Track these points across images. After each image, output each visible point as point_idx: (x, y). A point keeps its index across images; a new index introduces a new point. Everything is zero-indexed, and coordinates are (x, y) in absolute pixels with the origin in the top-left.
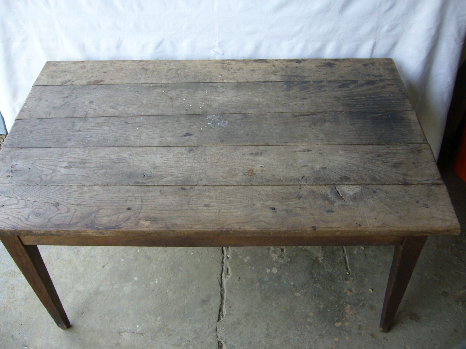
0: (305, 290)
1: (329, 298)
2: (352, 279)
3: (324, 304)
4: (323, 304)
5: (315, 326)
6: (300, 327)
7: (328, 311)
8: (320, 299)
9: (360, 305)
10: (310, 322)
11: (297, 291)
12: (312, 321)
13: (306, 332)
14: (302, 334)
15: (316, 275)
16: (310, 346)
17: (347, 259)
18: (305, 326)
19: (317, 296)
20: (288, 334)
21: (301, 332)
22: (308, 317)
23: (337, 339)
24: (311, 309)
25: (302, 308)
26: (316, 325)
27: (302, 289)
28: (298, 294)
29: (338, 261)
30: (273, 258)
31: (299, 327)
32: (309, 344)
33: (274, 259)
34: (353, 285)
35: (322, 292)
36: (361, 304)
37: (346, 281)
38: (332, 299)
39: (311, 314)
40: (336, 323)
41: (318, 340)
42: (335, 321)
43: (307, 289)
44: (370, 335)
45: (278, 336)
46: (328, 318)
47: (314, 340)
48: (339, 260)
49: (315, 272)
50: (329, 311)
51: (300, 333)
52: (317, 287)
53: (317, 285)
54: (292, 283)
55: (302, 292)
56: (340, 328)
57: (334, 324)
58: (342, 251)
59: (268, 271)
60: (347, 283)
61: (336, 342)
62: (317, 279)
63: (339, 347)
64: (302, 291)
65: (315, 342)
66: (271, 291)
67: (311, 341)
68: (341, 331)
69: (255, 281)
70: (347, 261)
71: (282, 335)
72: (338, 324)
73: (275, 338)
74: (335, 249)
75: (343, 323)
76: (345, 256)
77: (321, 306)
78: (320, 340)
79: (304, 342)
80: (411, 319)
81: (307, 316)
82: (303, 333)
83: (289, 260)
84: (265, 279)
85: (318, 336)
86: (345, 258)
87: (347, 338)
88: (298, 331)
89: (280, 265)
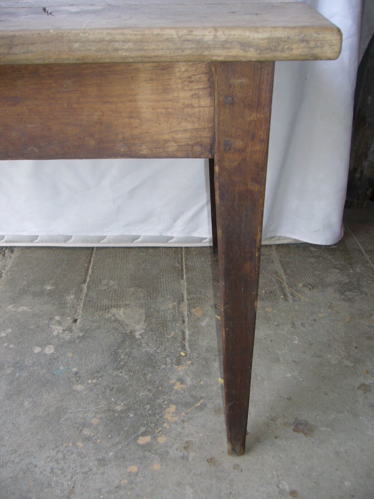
0: (95, 381)
1: (138, 394)
2: (189, 362)
3: (125, 405)
4: (122, 404)
5: (95, 443)
6: (64, 445)
7: (129, 415)
8: (120, 395)
9: (196, 405)
10: (88, 435)
11: (80, 381)
12: (92, 435)
13: (74, 455)
14: (64, 458)
15: (122, 357)
16: (74, 482)
17: (187, 333)
18: (74, 443)
19: (114, 390)
20: (35, 457)
21: (64, 455)
22: (87, 427)
23: (134, 469)
24: (96, 413)
25: (79, 411)
26: (99, 441)
27: (89, 379)
28: (79, 387)
29: (169, 337)
30: (54, 331)
31: (62, 444)
32: (72, 477)
33: (55, 333)
34: (189, 372)
35: (127, 384)
36: (199, 404)
37: (177, 367)
38: (142, 396)
39: (95, 421)
40: (141, 438)
41: (95, 469)
42: (140, 433)
43: (100, 379)
44: (207, 460)
45: (13, 461)
46: (126, 429)
47: (86, 469)
48: (172, 334)
49: (123, 352)
50: (132, 415)
51: (60, 455)
52: (119, 376)
53: (121, 372)
54: (75, 370)
55: (88, 384)
56: (146, 447)
57: (136, 438)
58: (181, 322)
59: (37, 350)
60: (179, 369)
61: (130, 474)
62: (122, 363)
63: (133, 485)
64: (90, 381)
65: (86, 473)
66: (29, 382)
67: (78, 471)
68: (147, 452)
69: (6, 366)
70: (187, 337)
71: (22, 460)
72: (143, 440)
73: (6, 464)
74: (169, 319)
75: (154, 438)
76: (185, 328)
77: (118, 408)
78: (98, 470)
79: (62, 474)
80: (294, 430)
81: (84, 425)
82: (67, 457)
83: (81, 335)
84: (26, 363)
85: (96, 462)
86: (183, 333)
87: (156, 466)
88: (58, 452)
89: (63, 342)
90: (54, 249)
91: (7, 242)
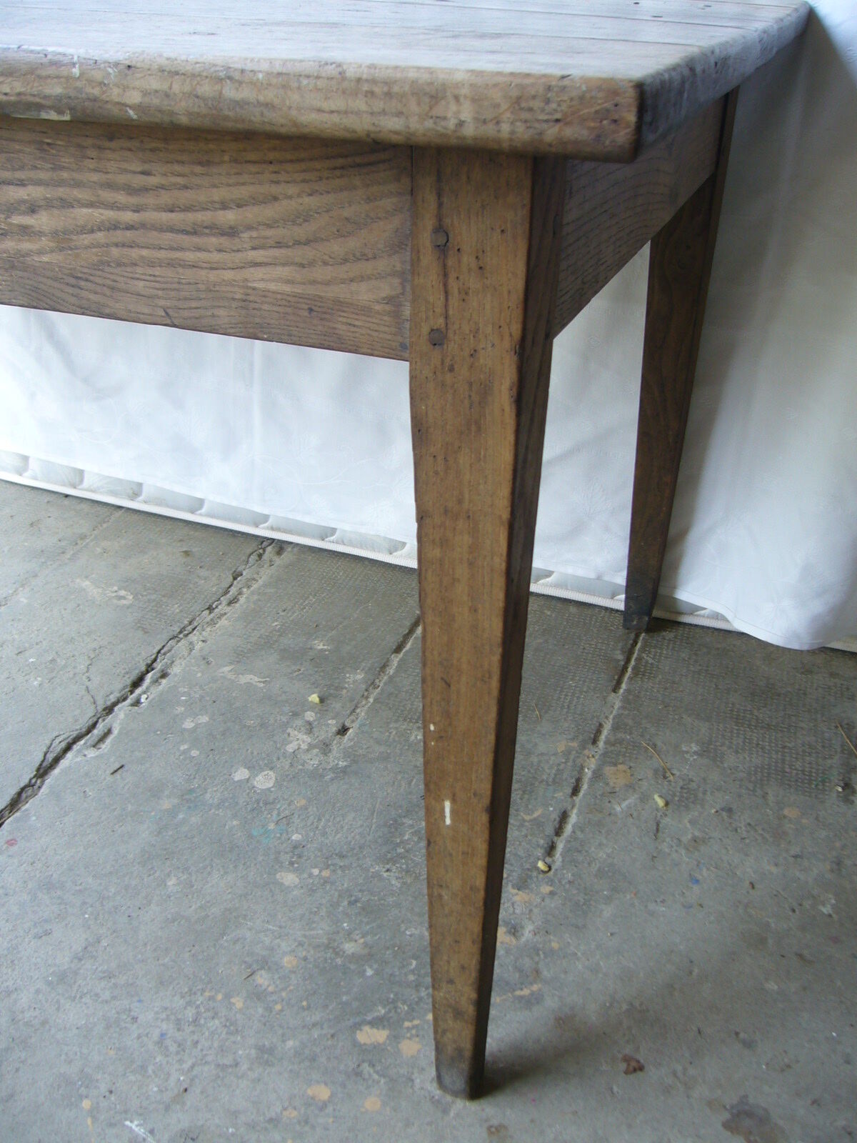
0: (326, 873)
1: (403, 929)
2: (546, 889)
3: (366, 945)
4: (362, 940)
5: (269, 1009)
6: (207, 994)
7: (365, 971)
8: (365, 920)
9: (518, 993)
10: (264, 988)
11: (296, 865)
12: (271, 989)
13: (217, 1022)
14: (195, 1021)
15: (406, 837)
16: (192, 1080)
17: (573, 818)
18: (228, 996)
19: (359, 905)
20: (140, 1001)
21: (198, 1013)
22: (269, 968)
23: (323, 1093)
24: (301, 944)
25: (268, 930)
26: (278, 1007)
27: (316, 867)
28: (289, 878)
29: (527, 818)
30: (291, 742)
31: (203, 991)
32: (192, 1067)
33: (290, 748)
34: (536, 911)
35: (391, 900)
36: (526, 992)
37: (515, 891)
38: (411, 936)
39: (288, 961)
40: (367, 1028)
41: (245, 1067)
42: (369, 1018)
43: (339, 872)
44: (489, 1128)
45: (97, 995)
46: (344, 998)
47: (228, 1060)
48: (536, 815)
49: (412, 826)
50: (369, 972)
51: (190, 1013)
52: (381, 878)
53: (388, 870)
54: (296, 837)
55: (311, 875)
56: (372, 1054)
57: (357, 1026)
58: (569, 791)
59: (241, 774)
60: (517, 898)
61: (310, 1102)
62: (400, 850)
63: (307, 1128)
64: (316, 872)
65: (223, 1067)
66: (196, 840)
67: (209, 1058)
68: (366, 1065)
69: (167, 793)
70: (568, 828)
71: (114, 998)
72: (371, 1036)
73: (81, 997)
74: (545, 777)
75: (395, 1038)
76: (573, 807)
77: (349, 948)
78: (250, 1069)
79: (178, 1053)
80: (726, 1125)
81: (265, 964)
82: (202, 1021)
83: (342, 764)
84: (208, 796)
85: (253, 1051)
86: (564, 816)
87: (372, 1103)
88: (189, 1003)
89: (301, 770)
90: (366, 563)
91: (272, 529)
